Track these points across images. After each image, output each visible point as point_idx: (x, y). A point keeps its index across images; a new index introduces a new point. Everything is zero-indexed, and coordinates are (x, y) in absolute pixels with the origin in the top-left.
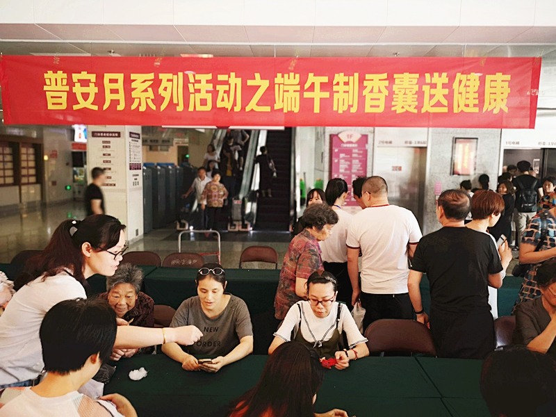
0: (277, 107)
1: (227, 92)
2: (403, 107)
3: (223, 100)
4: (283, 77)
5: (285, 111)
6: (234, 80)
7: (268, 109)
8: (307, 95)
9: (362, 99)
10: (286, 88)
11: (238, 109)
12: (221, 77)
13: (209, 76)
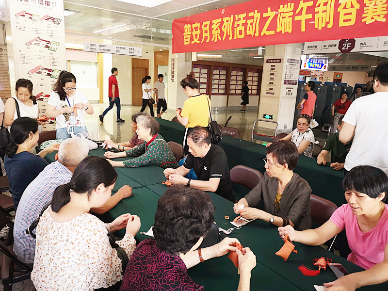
0: (278, 30)
1: (252, 24)
2: (372, 18)
3: (249, 30)
4: (283, 7)
5: (283, 33)
6: (257, 15)
7: (273, 32)
8: (297, 18)
9: (337, 16)
10: (284, 15)
11: (257, 35)
12: (251, 14)
13: (244, 15)
